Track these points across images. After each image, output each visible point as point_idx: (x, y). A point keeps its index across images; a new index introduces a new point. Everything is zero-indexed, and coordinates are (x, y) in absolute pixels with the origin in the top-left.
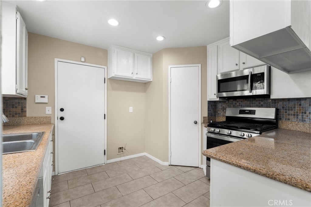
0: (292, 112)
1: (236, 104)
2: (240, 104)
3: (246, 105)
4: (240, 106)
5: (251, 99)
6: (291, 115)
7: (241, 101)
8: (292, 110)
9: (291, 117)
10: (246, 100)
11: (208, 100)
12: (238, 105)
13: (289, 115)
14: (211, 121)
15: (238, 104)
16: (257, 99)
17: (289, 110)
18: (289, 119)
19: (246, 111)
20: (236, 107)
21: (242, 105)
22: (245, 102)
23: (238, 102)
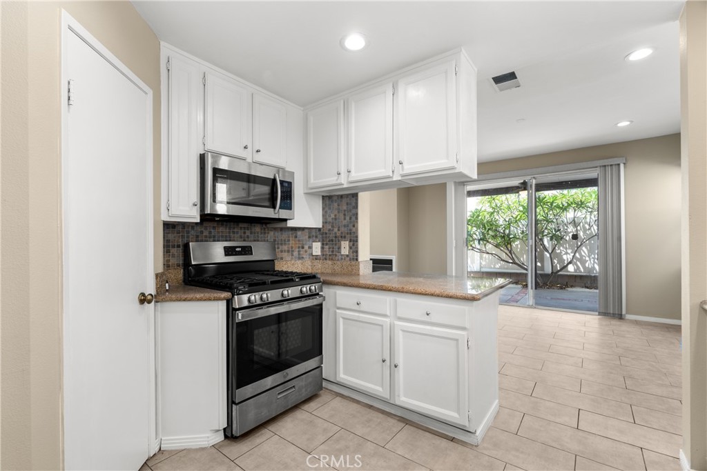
0: (285, 248)
1: (202, 232)
2: (210, 232)
3: (222, 236)
4: (210, 237)
5: (232, 224)
6: (285, 251)
7: (214, 228)
8: (285, 244)
9: (285, 255)
10: (222, 225)
11: (163, 219)
12: (206, 237)
13: (282, 252)
14: (167, 285)
15: (206, 233)
16: (241, 225)
17: (282, 244)
18: (282, 258)
19: (237, 249)
20: (202, 241)
21: (214, 237)
22: (221, 229)
23: (206, 229)
